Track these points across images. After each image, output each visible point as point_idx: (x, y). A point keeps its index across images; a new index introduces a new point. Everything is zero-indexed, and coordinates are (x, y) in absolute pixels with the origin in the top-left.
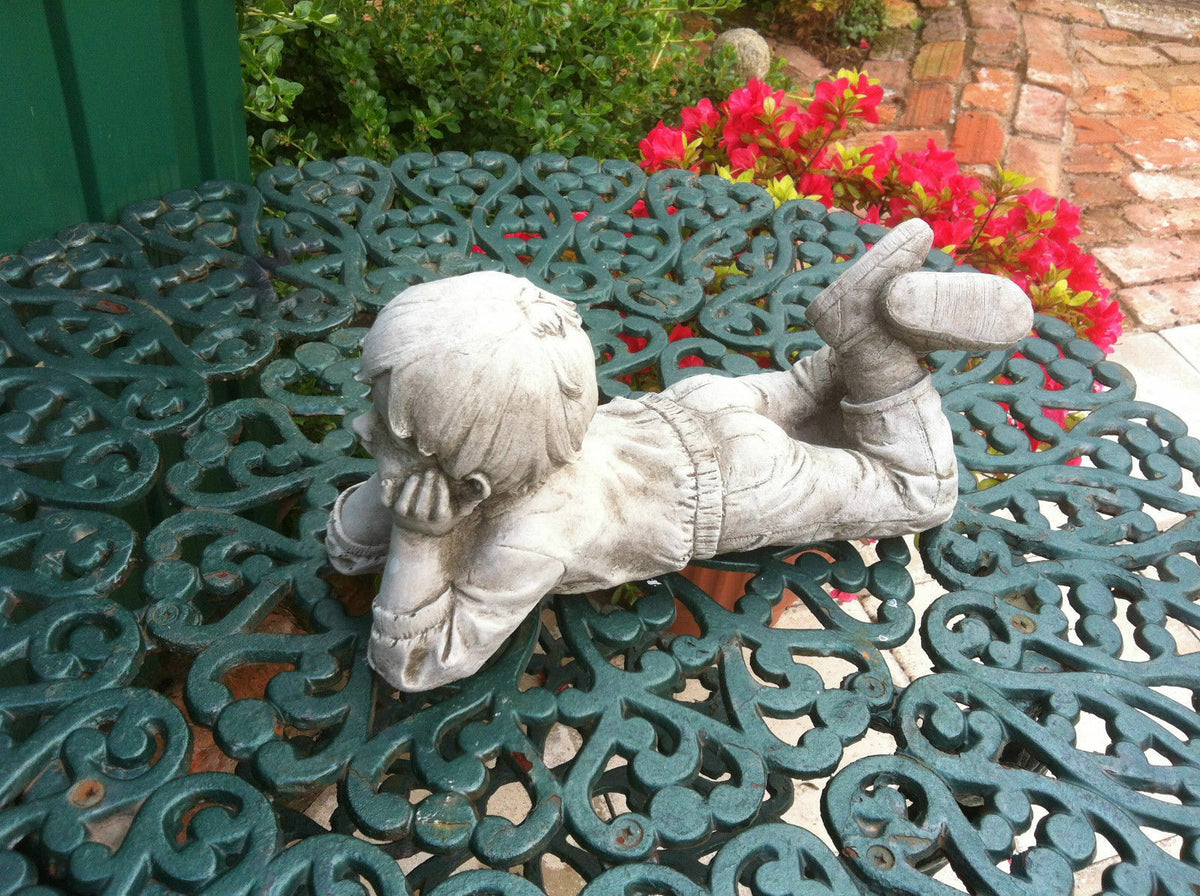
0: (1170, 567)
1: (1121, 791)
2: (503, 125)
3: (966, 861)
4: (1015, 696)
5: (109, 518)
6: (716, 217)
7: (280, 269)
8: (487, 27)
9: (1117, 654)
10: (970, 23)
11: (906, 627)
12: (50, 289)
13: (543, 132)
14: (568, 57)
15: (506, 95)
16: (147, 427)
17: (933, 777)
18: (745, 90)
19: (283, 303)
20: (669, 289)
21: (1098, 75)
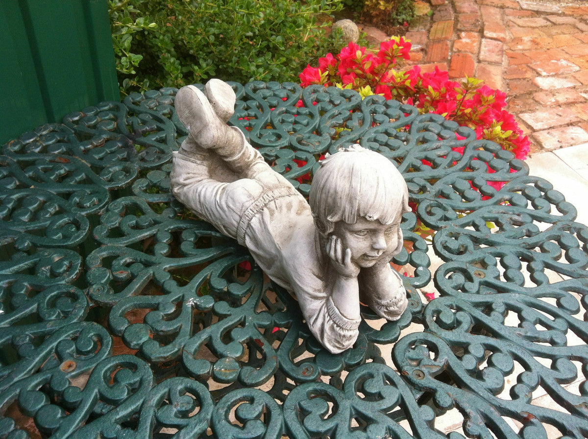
0: (546, 247)
1: (525, 343)
2: (235, 71)
3: (456, 374)
4: (477, 305)
5: (69, 251)
6: (335, 105)
7: (137, 139)
8: (225, 25)
9: (522, 284)
10: (455, 11)
11: (427, 278)
12: (33, 154)
13: (254, 72)
14: (264, 37)
15: (236, 56)
16: (83, 211)
17: (441, 340)
18: (347, 48)
19: (140, 154)
20: (315, 139)
21: (518, 32)
